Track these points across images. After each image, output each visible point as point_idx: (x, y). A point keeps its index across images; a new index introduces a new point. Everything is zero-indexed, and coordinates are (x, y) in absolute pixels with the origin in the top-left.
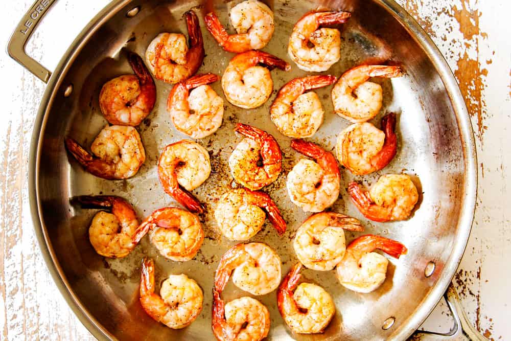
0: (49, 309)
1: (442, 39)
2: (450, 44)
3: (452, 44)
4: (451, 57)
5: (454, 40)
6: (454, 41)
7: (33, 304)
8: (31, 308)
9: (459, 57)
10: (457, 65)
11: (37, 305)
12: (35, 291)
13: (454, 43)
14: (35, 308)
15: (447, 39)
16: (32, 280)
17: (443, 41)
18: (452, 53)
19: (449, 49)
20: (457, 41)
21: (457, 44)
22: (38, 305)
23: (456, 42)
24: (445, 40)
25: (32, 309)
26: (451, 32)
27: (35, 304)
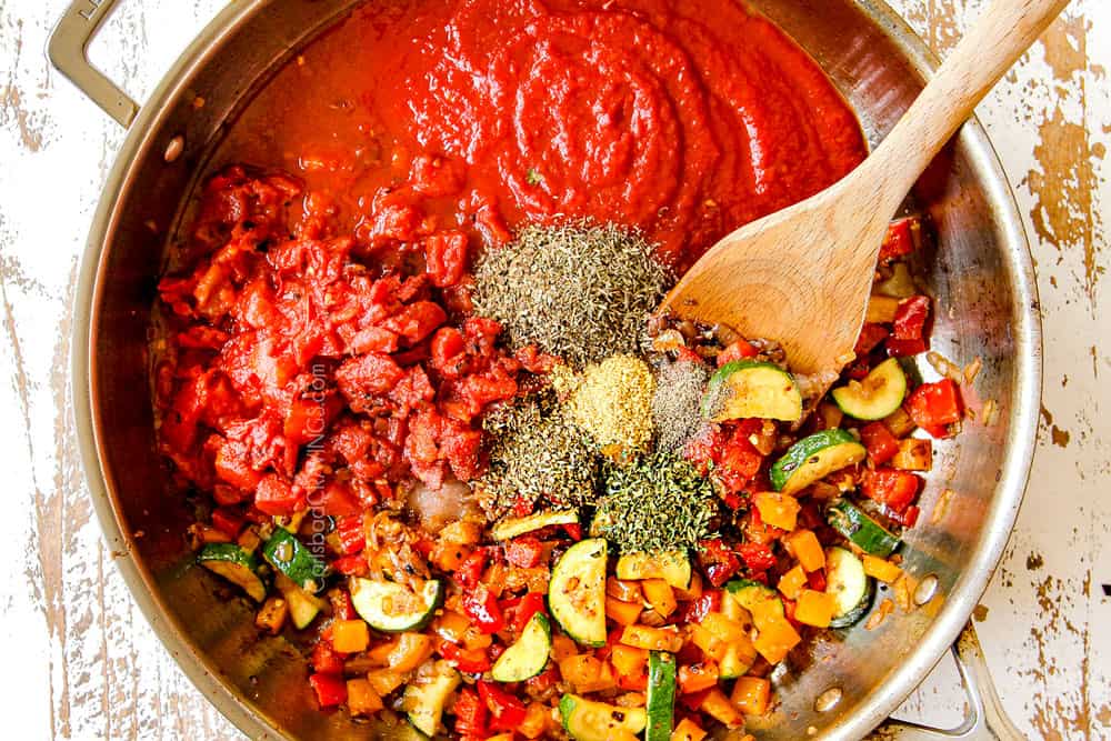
0: (158, 662)
1: (1008, 79)
2: (1025, 90)
3: (1029, 89)
4: (1027, 117)
5: (1033, 81)
6: (1033, 84)
7: (124, 651)
8: (119, 660)
9: (1042, 118)
10: (1040, 134)
11: (131, 654)
12: (129, 623)
13: (1034, 87)
14: (129, 660)
15: (1019, 77)
16: (123, 600)
17: (1010, 84)
18: (1029, 108)
19: (1022, 101)
20: (1040, 83)
21: (1040, 90)
22: (135, 652)
23: (1037, 85)
24: (1013, 80)
25: (122, 662)
26: (1026, 64)
27: (130, 650)
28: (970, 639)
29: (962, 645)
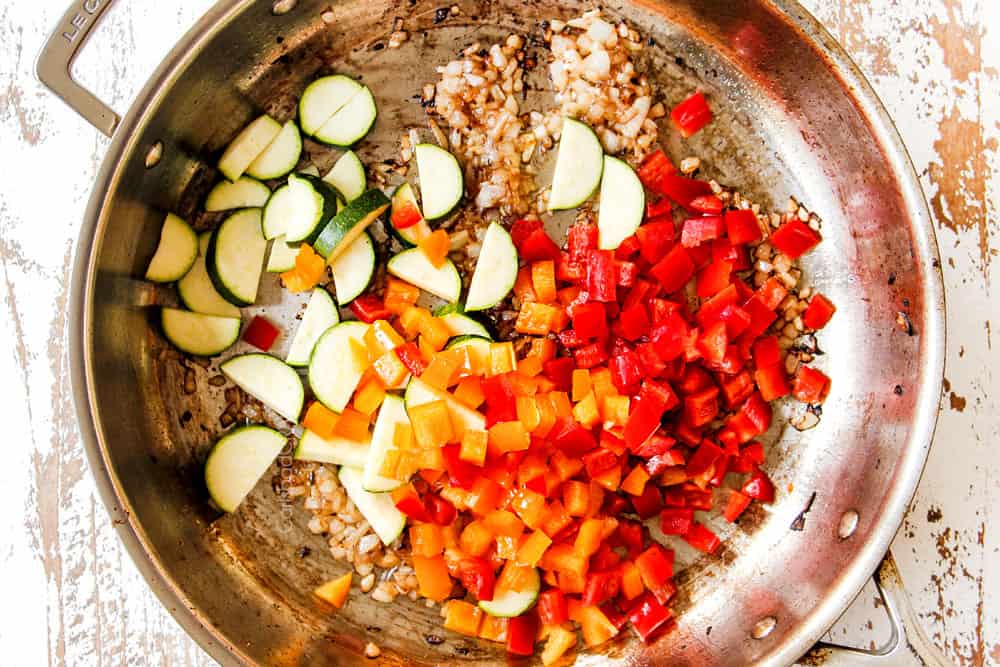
0: (145, 603)
1: (910, 79)
2: (926, 90)
3: (930, 89)
4: (928, 115)
5: (933, 82)
6: (933, 84)
7: (114, 595)
8: (110, 603)
9: (941, 115)
10: (940, 129)
11: (121, 598)
12: (119, 570)
13: (934, 87)
14: (119, 603)
15: (920, 79)
16: (114, 549)
17: (912, 84)
18: (930, 106)
19: (923, 100)
21: (939, 90)
22: (124, 597)
23: (937, 85)
24: (915, 81)
25: (112, 604)
26: (927, 67)
27: (119, 594)
28: (890, 568)
29: (883, 574)
